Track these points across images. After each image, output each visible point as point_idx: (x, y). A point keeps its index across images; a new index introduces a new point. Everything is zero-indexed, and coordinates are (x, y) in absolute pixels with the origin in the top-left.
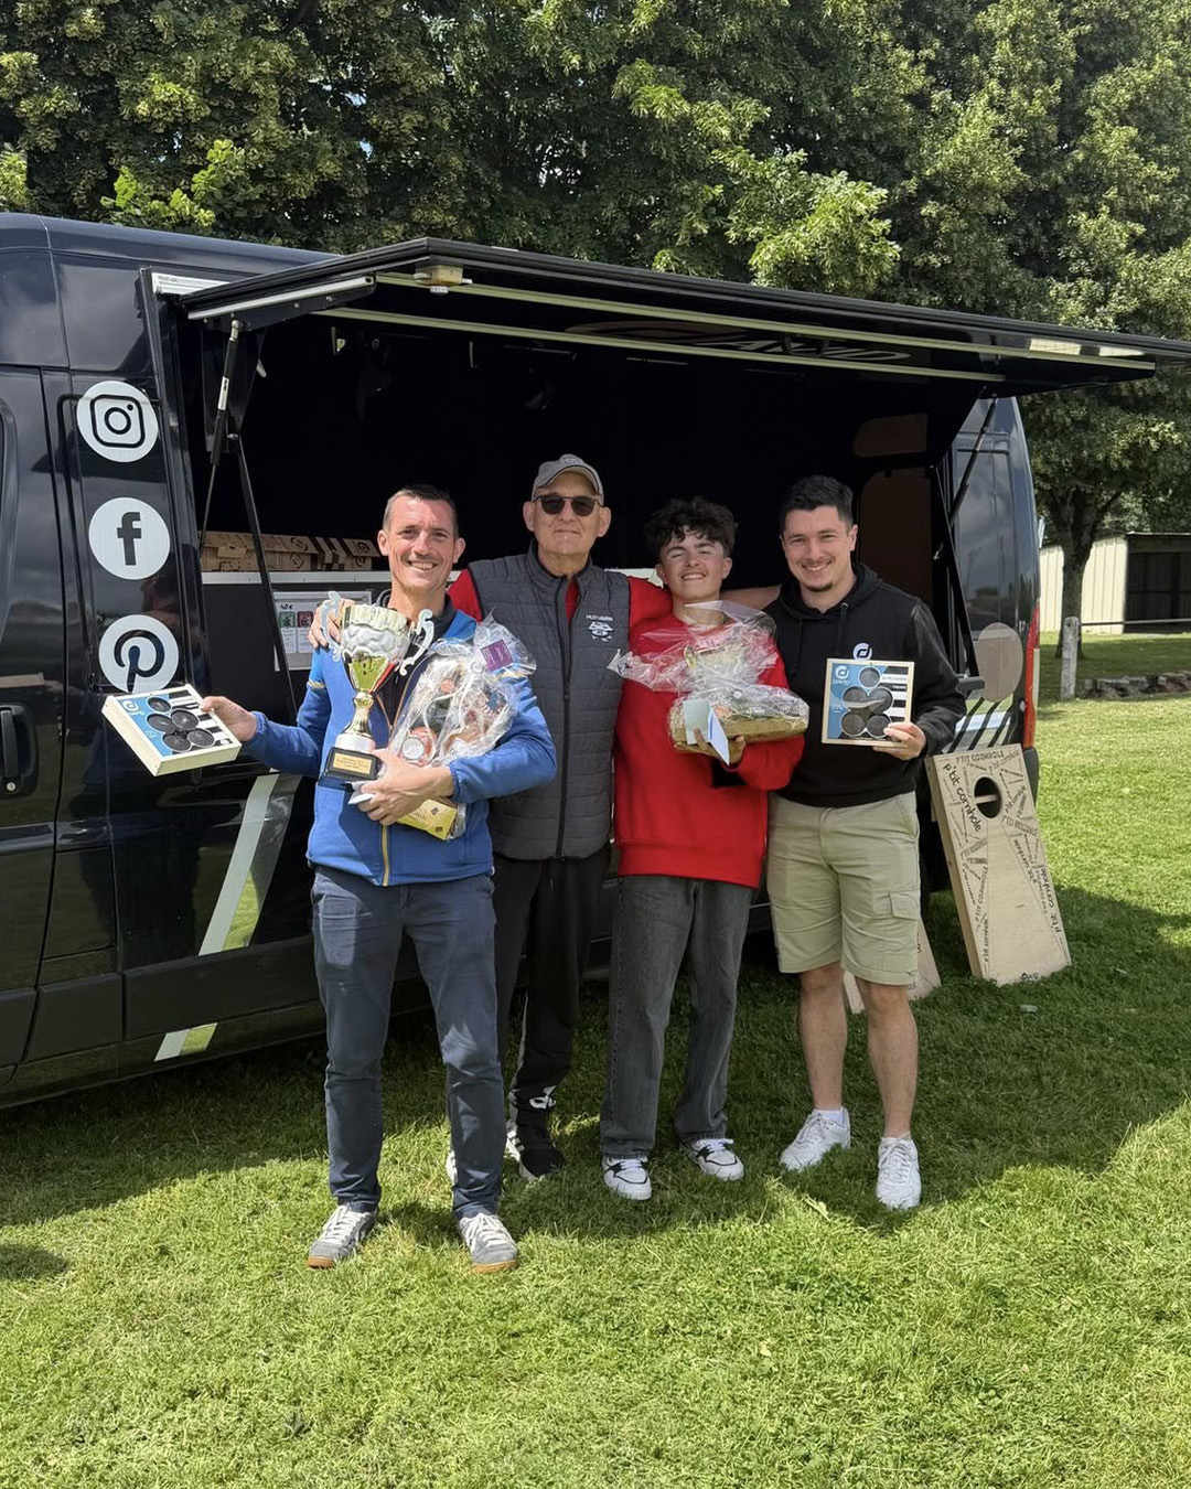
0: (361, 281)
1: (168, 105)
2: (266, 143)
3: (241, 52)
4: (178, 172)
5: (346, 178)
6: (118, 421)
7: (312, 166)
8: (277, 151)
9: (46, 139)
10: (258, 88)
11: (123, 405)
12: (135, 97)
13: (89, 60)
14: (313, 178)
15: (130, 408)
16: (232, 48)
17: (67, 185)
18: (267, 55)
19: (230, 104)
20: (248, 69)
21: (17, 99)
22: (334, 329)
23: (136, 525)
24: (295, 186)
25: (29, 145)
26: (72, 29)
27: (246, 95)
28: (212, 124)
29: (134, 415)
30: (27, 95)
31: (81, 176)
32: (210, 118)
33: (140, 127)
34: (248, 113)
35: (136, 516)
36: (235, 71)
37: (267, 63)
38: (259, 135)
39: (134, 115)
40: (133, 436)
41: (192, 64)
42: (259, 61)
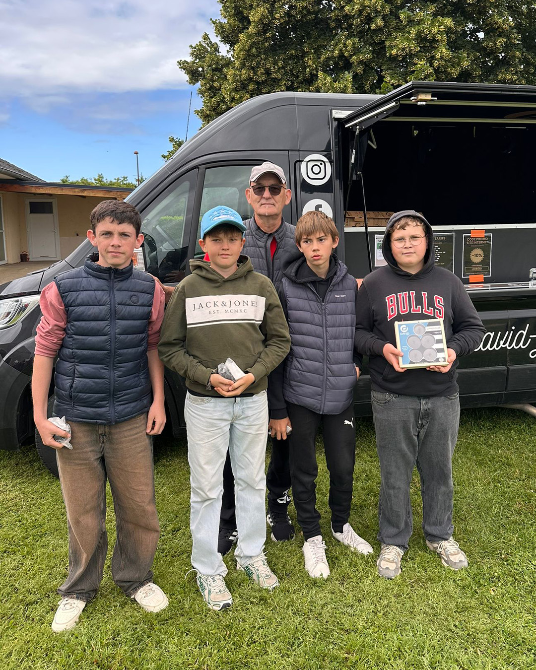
0: (394, 104)
1: (404, 49)
2: (441, 58)
3: (432, 24)
4: (406, 74)
5: (472, 69)
6: (316, 169)
7: (459, 65)
8: (445, 61)
9: (360, 70)
10: (439, 37)
11: (319, 163)
12: (391, 48)
13: (377, 36)
14: (459, 69)
15: (321, 164)
16: (429, 23)
17: (363, 84)
18: (442, 23)
19: (428, 44)
20: (435, 30)
21: (351, 56)
22: (413, 127)
23: (320, 209)
24: (452, 73)
25: (354, 73)
26: (373, 26)
27: (434, 41)
28: (420, 53)
29: (322, 167)
30: (354, 54)
31: (369, 80)
32: (420, 51)
33: (393, 59)
34: (434, 47)
35: (320, 206)
36: (430, 31)
37: (442, 27)
38: (438, 56)
39: (391, 54)
40: (321, 175)
41: (414, 31)
42: (439, 26)
